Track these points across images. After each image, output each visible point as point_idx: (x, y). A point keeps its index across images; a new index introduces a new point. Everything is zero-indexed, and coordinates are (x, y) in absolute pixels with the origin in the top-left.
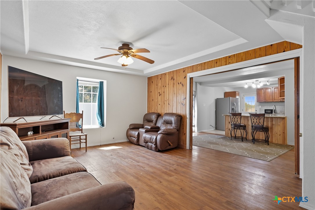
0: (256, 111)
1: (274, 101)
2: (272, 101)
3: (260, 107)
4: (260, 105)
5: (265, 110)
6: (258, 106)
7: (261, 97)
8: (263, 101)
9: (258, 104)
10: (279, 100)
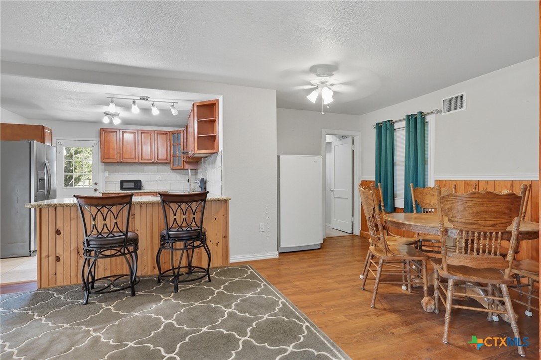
0: (96, 184)
1: (141, 161)
2: (137, 161)
3: (107, 174)
4: (105, 170)
5: (122, 182)
6: (101, 174)
7: (112, 152)
8: (117, 161)
9: (101, 167)
10: (151, 160)
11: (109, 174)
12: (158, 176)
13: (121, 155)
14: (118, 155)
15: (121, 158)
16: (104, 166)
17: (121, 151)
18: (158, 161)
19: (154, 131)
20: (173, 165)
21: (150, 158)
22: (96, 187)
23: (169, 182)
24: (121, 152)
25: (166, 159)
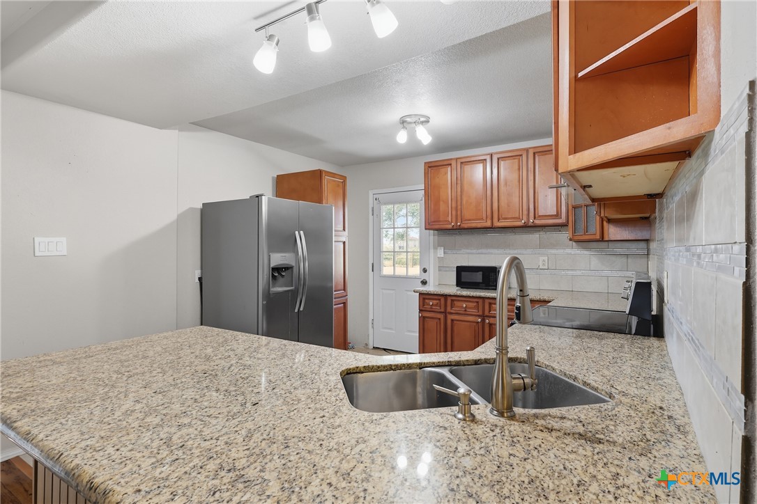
0: (425, 271)
1: (497, 224)
2: (488, 224)
3: (441, 252)
4: (439, 245)
5: (460, 270)
6: (432, 251)
7: (442, 207)
8: (450, 227)
9: (432, 237)
10: (519, 219)
11: (444, 253)
12: (541, 258)
13: (459, 213)
14: (454, 213)
15: (459, 220)
16: (436, 237)
17: (459, 203)
18: (538, 222)
19: (527, 150)
20: (575, 231)
21: (517, 216)
22: (425, 276)
23: (570, 272)
24: (459, 207)
25: (558, 215)
